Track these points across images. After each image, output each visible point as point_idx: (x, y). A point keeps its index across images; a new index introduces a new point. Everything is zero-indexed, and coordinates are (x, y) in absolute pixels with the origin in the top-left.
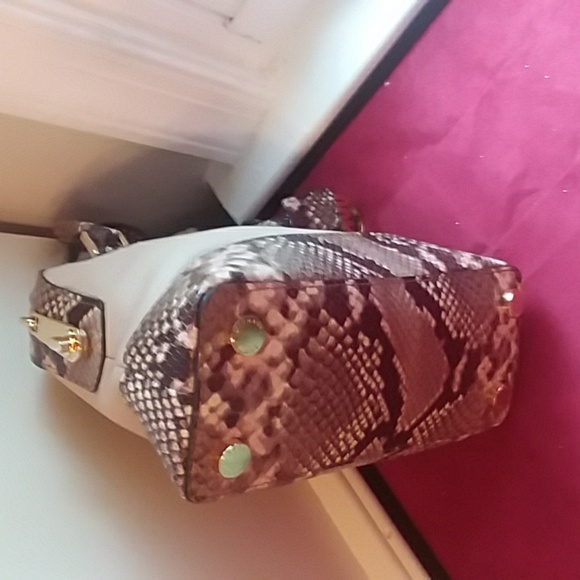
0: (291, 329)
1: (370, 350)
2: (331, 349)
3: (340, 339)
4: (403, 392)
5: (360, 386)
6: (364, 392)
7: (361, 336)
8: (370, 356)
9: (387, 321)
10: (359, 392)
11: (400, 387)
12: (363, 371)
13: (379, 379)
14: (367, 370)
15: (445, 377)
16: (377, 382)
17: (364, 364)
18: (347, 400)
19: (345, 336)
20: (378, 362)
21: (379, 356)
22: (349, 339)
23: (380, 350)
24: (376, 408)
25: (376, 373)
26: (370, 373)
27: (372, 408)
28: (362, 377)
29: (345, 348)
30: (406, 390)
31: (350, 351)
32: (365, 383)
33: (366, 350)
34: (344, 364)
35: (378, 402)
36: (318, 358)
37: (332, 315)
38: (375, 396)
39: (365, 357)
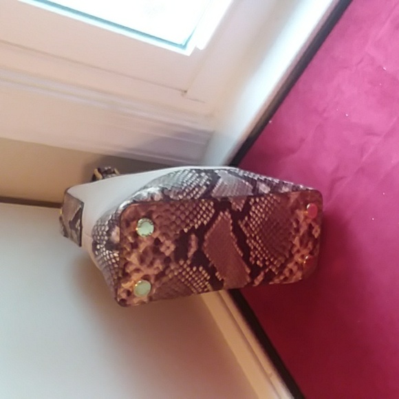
0: (290, 265)
1: (256, 259)
2: (275, 259)
3: (271, 263)
4: (234, 237)
5: (260, 241)
6: (258, 238)
7: (261, 265)
8: (256, 256)
9: (247, 273)
10: (260, 238)
11: (236, 240)
12: (259, 249)
13: (250, 245)
14: (257, 249)
15: (205, 245)
16: (251, 244)
17: (259, 252)
18: (266, 235)
19: (269, 265)
20: (252, 253)
21: (252, 256)
22: (267, 263)
23: (251, 259)
24: (249, 228)
25: (252, 248)
26: (255, 247)
27: (251, 229)
28: (260, 246)
29: (269, 260)
30: (232, 238)
31: (266, 258)
32: (258, 242)
33: (258, 259)
34: (269, 252)
35: (249, 232)
36: (281, 254)
37: (274, 273)
38: (251, 236)
39: (259, 256)
